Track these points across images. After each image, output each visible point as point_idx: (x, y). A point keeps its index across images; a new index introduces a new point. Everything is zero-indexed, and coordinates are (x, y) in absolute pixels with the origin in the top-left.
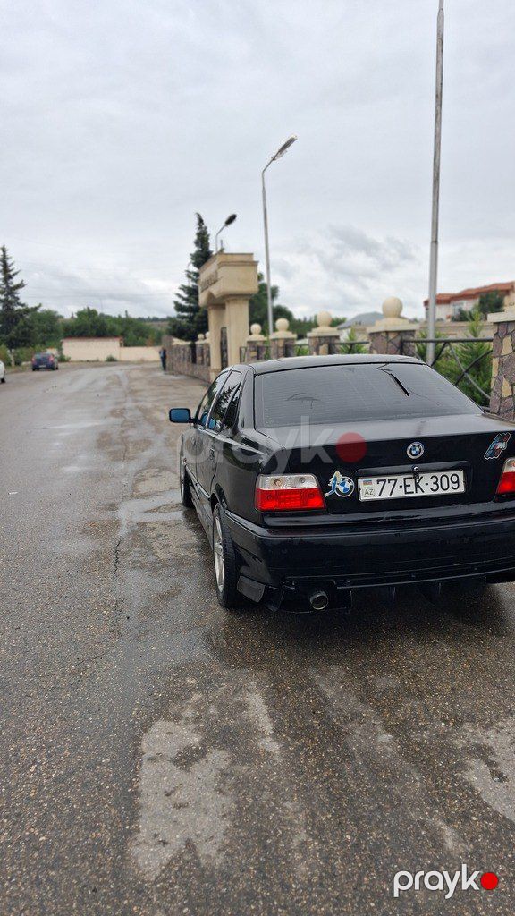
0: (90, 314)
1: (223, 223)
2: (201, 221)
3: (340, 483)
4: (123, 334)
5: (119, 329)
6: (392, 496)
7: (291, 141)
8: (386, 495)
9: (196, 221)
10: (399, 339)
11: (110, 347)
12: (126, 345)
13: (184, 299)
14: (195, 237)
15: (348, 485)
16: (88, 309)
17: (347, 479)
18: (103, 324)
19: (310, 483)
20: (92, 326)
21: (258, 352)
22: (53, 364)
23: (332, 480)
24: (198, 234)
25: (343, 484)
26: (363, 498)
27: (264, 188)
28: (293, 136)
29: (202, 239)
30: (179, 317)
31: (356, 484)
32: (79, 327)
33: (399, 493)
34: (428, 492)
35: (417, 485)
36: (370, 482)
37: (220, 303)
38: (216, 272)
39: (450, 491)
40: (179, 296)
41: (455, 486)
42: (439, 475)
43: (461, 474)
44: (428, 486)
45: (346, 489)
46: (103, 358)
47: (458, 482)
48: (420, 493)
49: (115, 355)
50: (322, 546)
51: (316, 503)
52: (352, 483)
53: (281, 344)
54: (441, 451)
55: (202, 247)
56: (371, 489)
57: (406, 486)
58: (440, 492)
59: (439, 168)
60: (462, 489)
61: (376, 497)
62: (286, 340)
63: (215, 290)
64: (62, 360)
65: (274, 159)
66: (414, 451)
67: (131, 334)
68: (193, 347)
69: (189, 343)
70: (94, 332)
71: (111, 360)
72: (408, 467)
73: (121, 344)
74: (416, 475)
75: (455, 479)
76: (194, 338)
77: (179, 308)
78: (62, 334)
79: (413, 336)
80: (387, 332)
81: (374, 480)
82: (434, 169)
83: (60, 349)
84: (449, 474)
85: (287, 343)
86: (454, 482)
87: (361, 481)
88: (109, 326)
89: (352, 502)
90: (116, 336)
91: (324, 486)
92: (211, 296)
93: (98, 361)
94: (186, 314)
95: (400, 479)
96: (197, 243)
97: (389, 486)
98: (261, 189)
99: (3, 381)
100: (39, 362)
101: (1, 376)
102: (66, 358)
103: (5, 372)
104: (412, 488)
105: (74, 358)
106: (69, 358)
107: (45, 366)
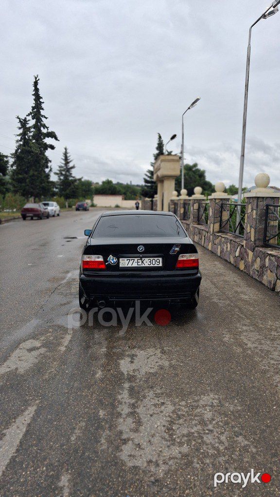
0: (109, 182)
1: (170, 139)
2: (160, 137)
3: (112, 259)
4: (125, 194)
5: (123, 191)
6: (133, 266)
7: (197, 100)
8: (130, 265)
9: (158, 137)
10: (221, 202)
11: (117, 200)
12: (125, 199)
13: (149, 177)
14: (157, 146)
15: (115, 260)
16: (108, 180)
17: (114, 258)
18: (115, 188)
19: (101, 259)
20: (109, 189)
21: (175, 205)
22: (86, 208)
23: (109, 258)
24: (158, 144)
25: (113, 260)
26: (121, 266)
27: (183, 123)
28: (198, 97)
29: (160, 146)
30: (146, 186)
31: (118, 260)
32: (102, 189)
33: (135, 265)
34: (147, 265)
35: (142, 262)
36: (124, 260)
37: (162, 180)
38: (160, 165)
39: (156, 265)
40: (146, 175)
41: (158, 263)
42: (152, 259)
43: (161, 259)
44: (147, 262)
45: (114, 262)
46: (113, 205)
47: (159, 262)
48: (143, 265)
49: (120, 204)
50: (102, 282)
51: (103, 267)
52: (117, 260)
53: (182, 202)
54: (151, 250)
55: (160, 150)
56: (125, 263)
57: (138, 262)
58: (152, 265)
59: (246, 120)
60: (161, 265)
61: (126, 266)
62: (185, 200)
63: (160, 173)
64: (93, 206)
65: (189, 108)
66: (141, 249)
67: (128, 194)
68: (152, 201)
69: (150, 199)
70: (110, 192)
71: (117, 207)
72: (138, 255)
73: (123, 199)
74: (141, 258)
75: (158, 261)
76: (153, 197)
77: (146, 181)
78: (94, 193)
79: (228, 201)
80: (215, 199)
81: (126, 259)
82: (244, 121)
83: (92, 200)
84: (156, 259)
85: (185, 202)
86: (158, 262)
87: (121, 259)
88: (118, 189)
89: (116, 267)
90: (121, 194)
91: (106, 260)
92: (158, 176)
93: (110, 207)
94: (149, 185)
95: (136, 259)
96: (157, 149)
97: (131, 262)
98: (181, 124)
99: (58, 215)
100: (80, 206)
101: (57, 213)
102: (95, 205)
103: (60, 211)
104: (140, 263)
105: (99, 205)
106: (96, 205)
107: (82, 208)
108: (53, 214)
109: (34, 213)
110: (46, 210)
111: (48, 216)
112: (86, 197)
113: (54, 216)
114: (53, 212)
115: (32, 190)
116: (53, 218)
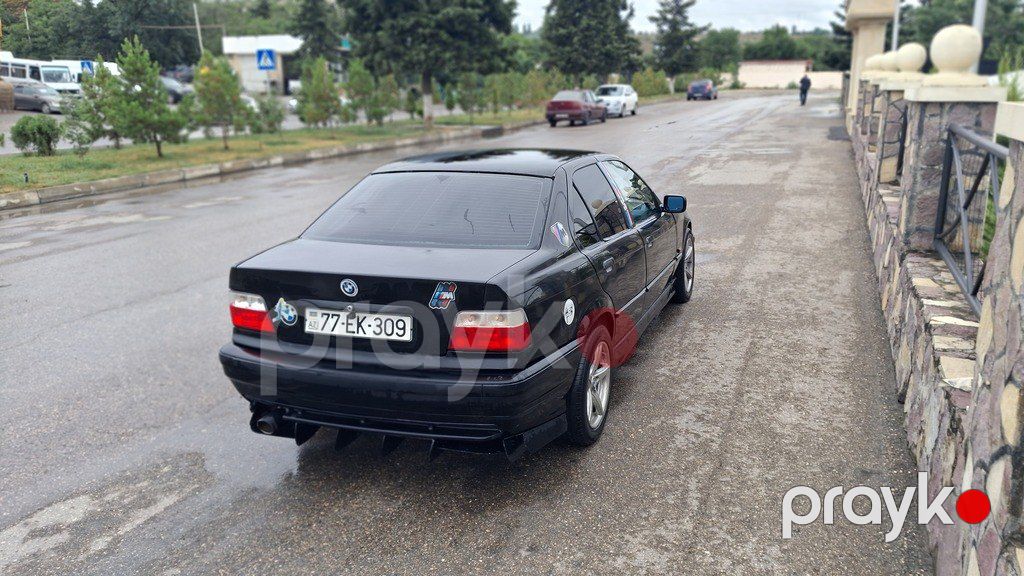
0: (779, 32)
3: (285, 310)
4: (814, 57)
6: (334, 333)
8: (328, 330)
11: (793, 72)
12: (815, 69)
13: (844, 18)
15: (293, 313)
16: (779, 27)
17: (291, 306)
19: (259, 305)
20: (778, 48)
22: (711, 92)
23: (277, 306)
25: (287, 312)
26: (307, 329)
31: (301, 314)
32: (763, 48)
34: (370, 335)
35: (359, 325)
36: (316, 314)
39: (394, 337)
40: (838, 14)
41: (401, 333)
42: (384, 318)
43: (408, 320)
44: (374, 326)
46: (784, 85)
47: (404, 328)
52: (297, 312)
54: (379, 291)
56: (317, 322)
58: (383, 336)
60: (407, 337)
61: (319, 331)
66: (348, 288)
70: (779, 53)
71: (792, 87)
72: (345, 304)
73: (808, 68)
75: (401, 325)
78: (741, 57)
81: (319, 312)
84: (395, 318)
86: (399, 328)
87: (307, 311)
89: (297, 331)
90: (803, 59)
91: (271, 311)
93: (777, 88)
94: (845, 37)
95: (344, 316)
97: (332, 321)
99: (633, 113)
100: (696, 90)
101: (630, 108)
102: (741, 84)
103: (637, 104)
104: (353, 328)
105: (750, 84)
106: (744, 84)
107: (700, 95)
108: (619, 112)
109: (571, 112)
110: (601, 105)
111: (604, 116)
112: (724, 66)
113: (621, 116)
114: (620, 106)
115: (583, 60)
116: (620, 120)
